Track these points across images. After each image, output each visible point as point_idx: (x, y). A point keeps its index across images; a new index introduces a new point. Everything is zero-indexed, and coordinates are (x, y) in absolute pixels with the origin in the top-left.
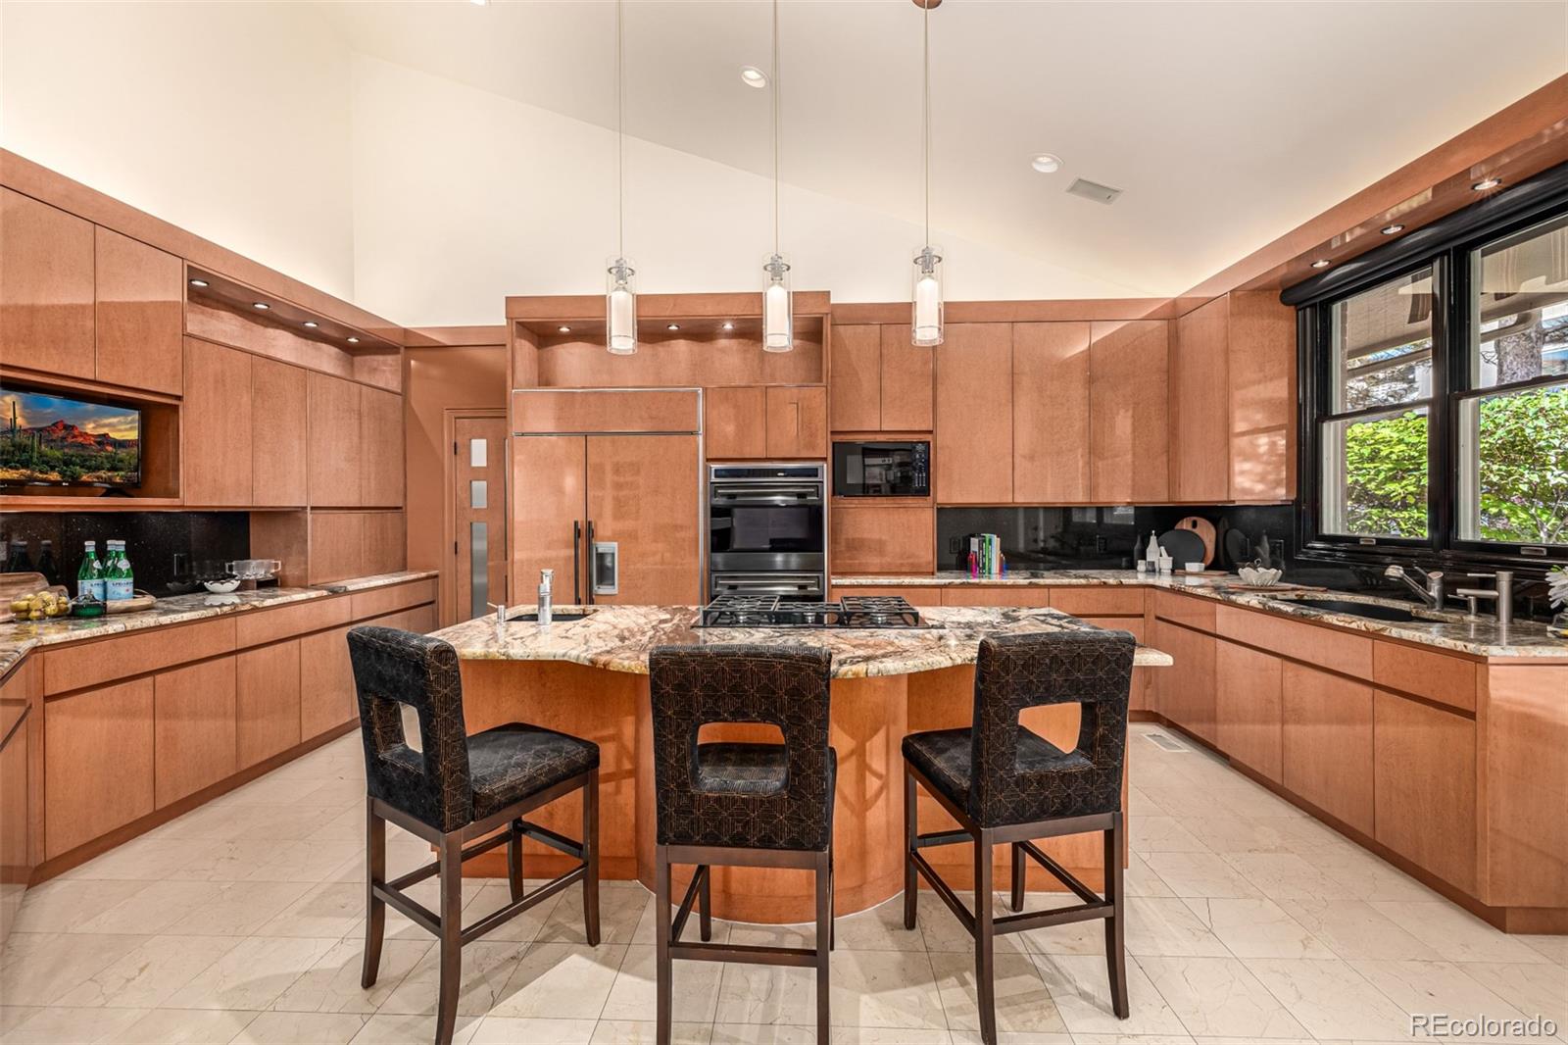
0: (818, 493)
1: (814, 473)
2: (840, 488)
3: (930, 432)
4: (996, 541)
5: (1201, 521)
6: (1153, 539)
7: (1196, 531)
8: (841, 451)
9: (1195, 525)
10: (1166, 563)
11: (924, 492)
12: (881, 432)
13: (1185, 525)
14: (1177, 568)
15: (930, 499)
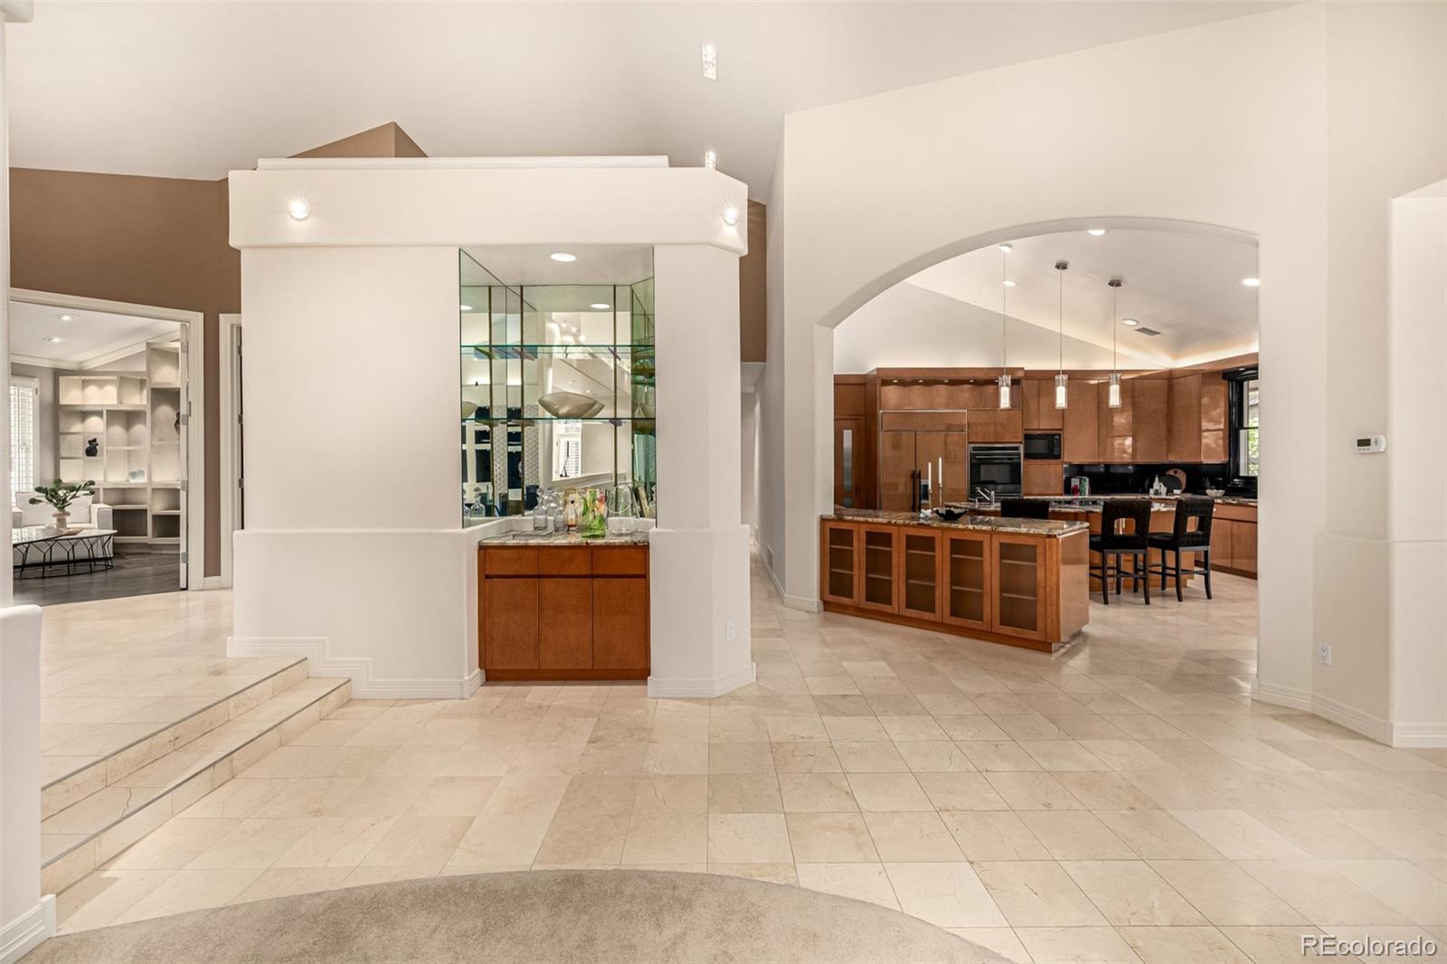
0: (1020, 458)
1: (1017, 448)
2: (1027, 456)
3: (1060, 430)
4: (1087, 480)
5: (1179, 471)
6: (1157, 479)
7: (1177, 475)
8: (1028, 438)
9: (1176, 472)
10: (1164, 490)
11: (1058, 457)
12: (1039, 429)
13: (1171, 472)
14: (1169, 491)
15: (1060, 460)
